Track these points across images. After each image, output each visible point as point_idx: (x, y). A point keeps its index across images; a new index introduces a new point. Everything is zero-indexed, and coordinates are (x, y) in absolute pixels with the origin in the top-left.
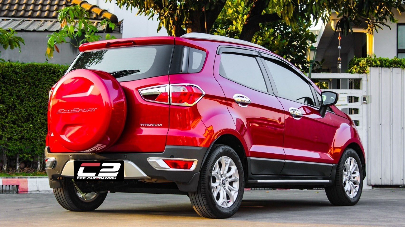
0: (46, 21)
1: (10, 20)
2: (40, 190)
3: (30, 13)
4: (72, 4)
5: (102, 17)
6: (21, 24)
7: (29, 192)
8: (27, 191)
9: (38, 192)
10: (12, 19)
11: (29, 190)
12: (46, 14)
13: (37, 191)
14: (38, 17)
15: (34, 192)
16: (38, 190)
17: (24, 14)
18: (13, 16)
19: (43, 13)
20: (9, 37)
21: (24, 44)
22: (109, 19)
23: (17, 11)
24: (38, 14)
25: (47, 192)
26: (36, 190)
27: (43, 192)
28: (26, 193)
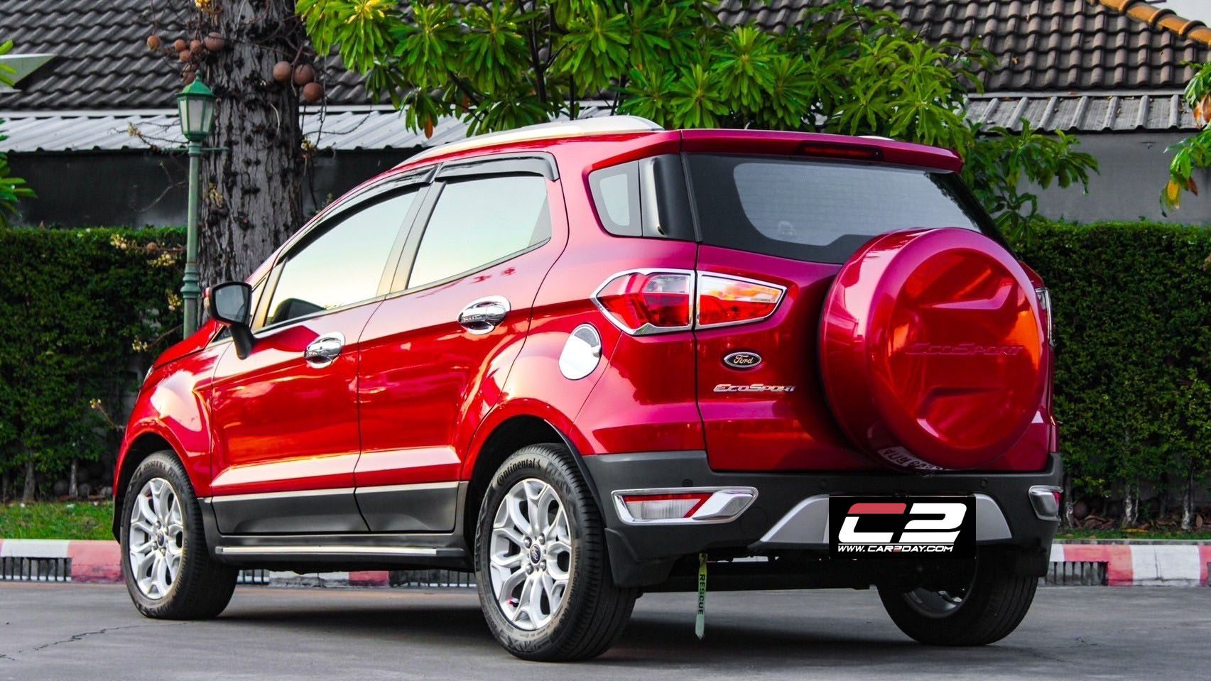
0: (1123, 98)
1: (1019, 99)
2: (1165, 577)
3: (1071, 76)
4: (1188, 42)
6: (1058, 111)
7: (1135, 583)
8: (1131, 580)
9: (1159, 583)
10: (1025, 96)
11: (1135, 577)
12: (1117, 75)
13: (1157, 579)
14: (1096, 87)
15: (1149, 583)
16: (1159, 576)
17: (1056, 79)
18: (1026, 88)
19: (1109, 74)
20: (1057, 154)
21: (1099, 174)
23: (1036, 70)
24: (1094, 76)
25: (1185, 584)
26: (1155, 576)
27: (1172, 583)
28: (1127, 583)
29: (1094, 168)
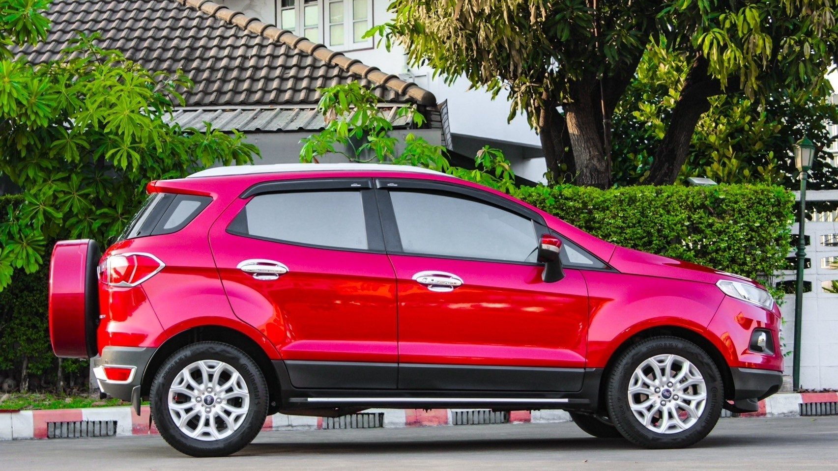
0: (303, 109)
1: (236, 110)
2: (294, 424)
3: (272, 96)
4: (350, 73)
5: (407, 97)
6: (256, 118)
7: (274, 429)
8: (271, 427)
9: (290, 428)
10: (239, 108)
11: (274, 425)
12: (302, 95)
13: (289, 426)
14: (287, 102)
15: (284, 429)
16: (290, 424)
17: (263, 97)
18: (242, 103)
19: (297, 94)
20: (232, 145)
21: (261, 158)
22: (420, 100)
23: (250, 92)
24: (287, 96)
25: (307, 428)
26: (287, 424)
27: (299, 428)
28: (269, 429)
29: (258, 154)
